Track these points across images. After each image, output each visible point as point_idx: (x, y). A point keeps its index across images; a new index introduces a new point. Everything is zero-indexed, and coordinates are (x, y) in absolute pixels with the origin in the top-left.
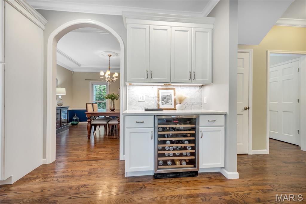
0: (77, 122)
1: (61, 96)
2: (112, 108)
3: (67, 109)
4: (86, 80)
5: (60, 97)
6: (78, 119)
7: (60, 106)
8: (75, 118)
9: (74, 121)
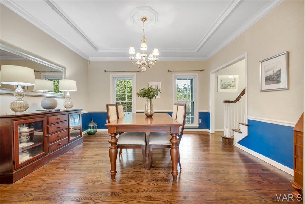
0: (95, 130)
1: (70, 92)
2: (149, 112)
3: (79, 113)
4: (105, 71)
5: (68, 94)
6: (96, 126)
7: (68, 109)
8: (92, 125)
9: (90, 129)
